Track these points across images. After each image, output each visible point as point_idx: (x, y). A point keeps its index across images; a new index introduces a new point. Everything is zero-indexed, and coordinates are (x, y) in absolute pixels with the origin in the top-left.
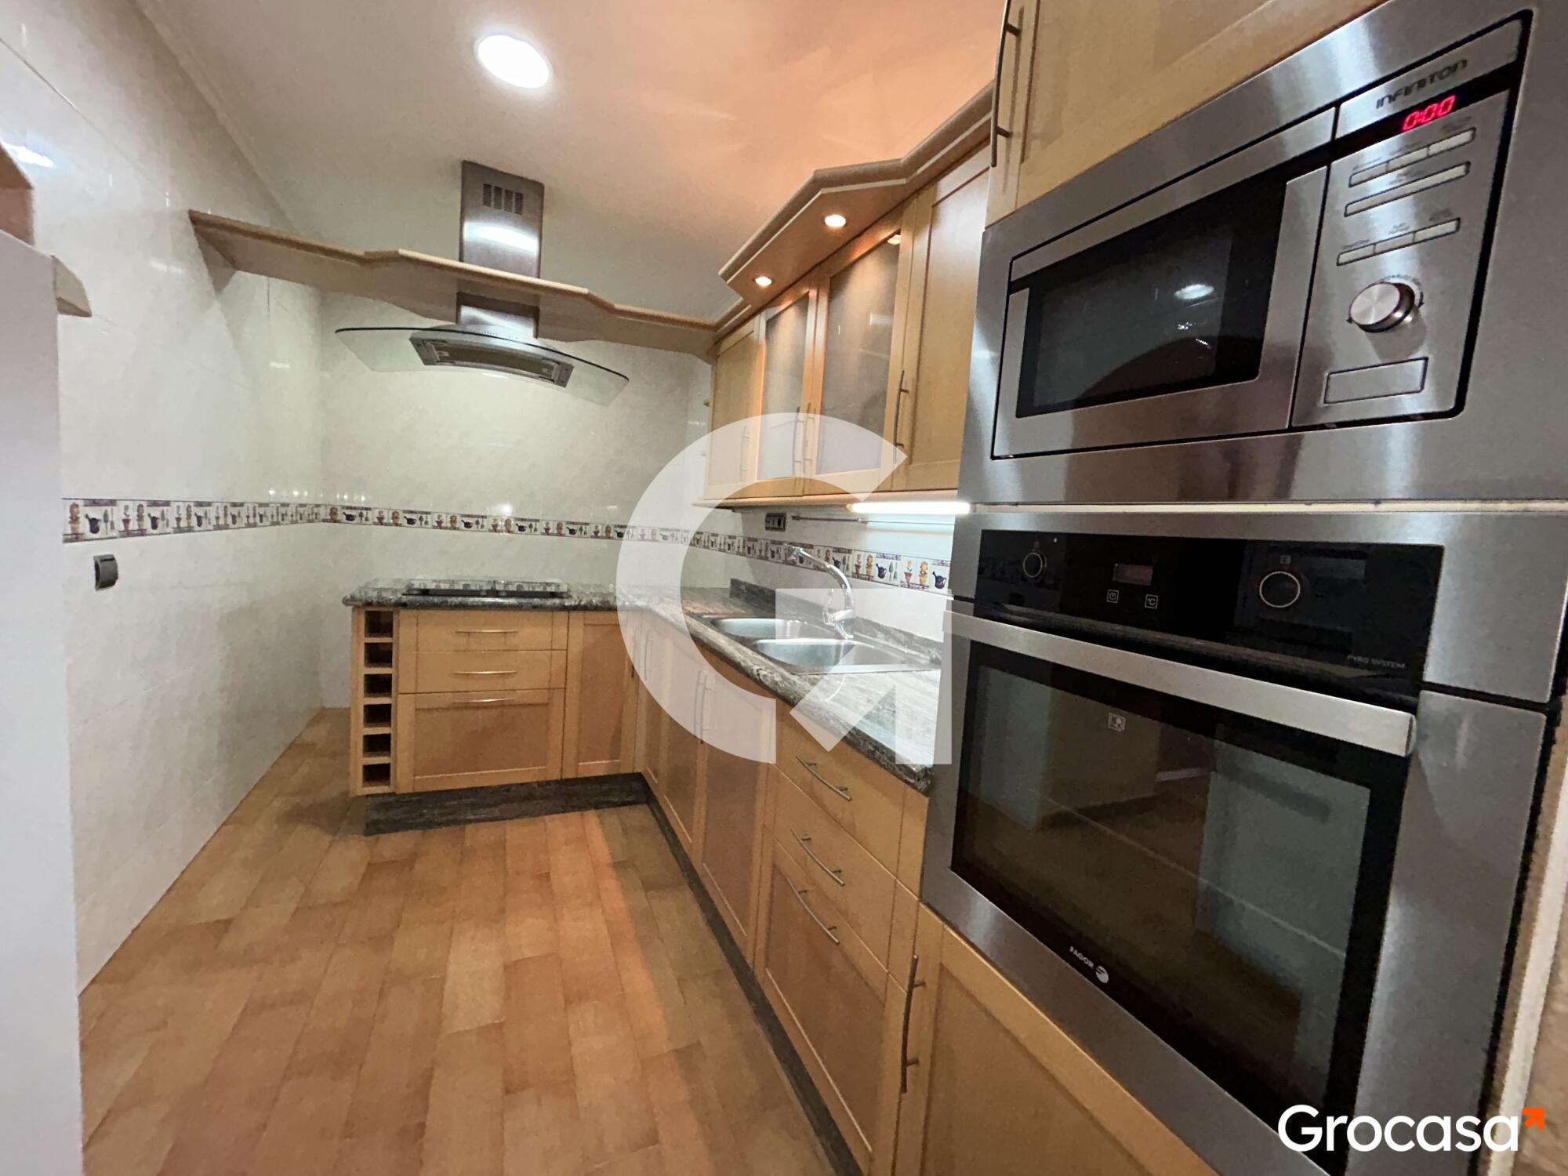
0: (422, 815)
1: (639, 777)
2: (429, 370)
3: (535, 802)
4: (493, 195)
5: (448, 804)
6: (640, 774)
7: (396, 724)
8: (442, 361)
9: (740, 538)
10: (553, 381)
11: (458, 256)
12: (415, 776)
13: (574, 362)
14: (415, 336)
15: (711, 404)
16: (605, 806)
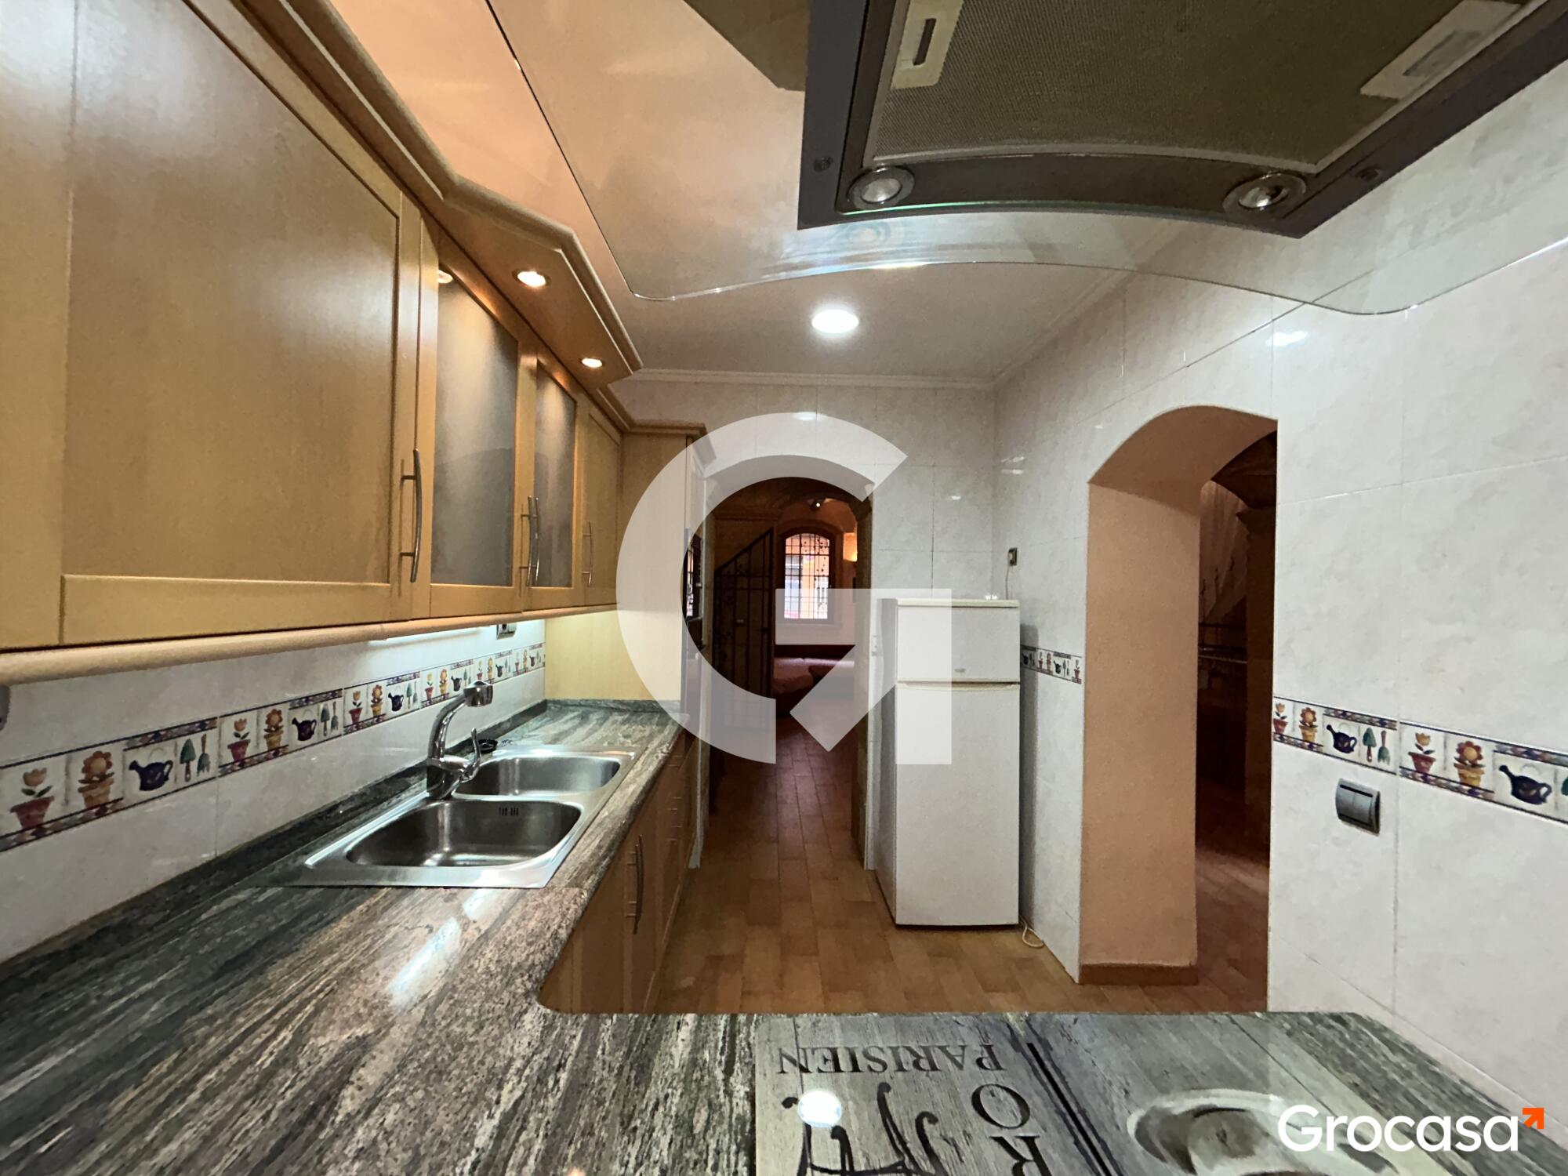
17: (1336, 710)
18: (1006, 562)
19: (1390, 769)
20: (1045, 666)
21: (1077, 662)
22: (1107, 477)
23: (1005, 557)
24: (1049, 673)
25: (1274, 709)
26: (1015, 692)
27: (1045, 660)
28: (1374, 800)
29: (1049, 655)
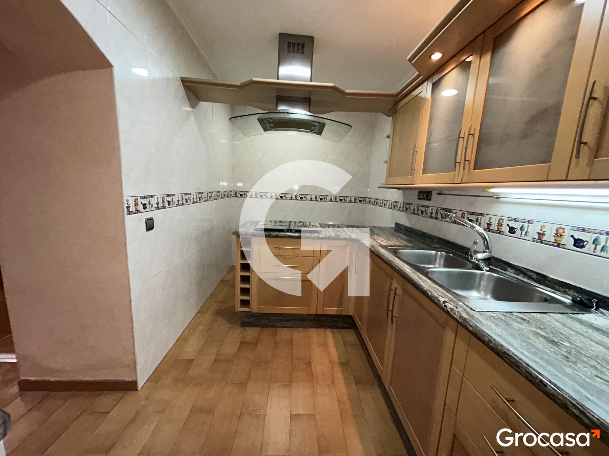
0: (261, 322)
1: (350, 317)
2: (266, 134)
3: (305, 322)
4: (291, 46)
5: (271, 318)
6: (351, 316)
7: (252, 284)
8: (271, 129)
9: (401, 203)
10: (316, 133)
11: (277, 78)
12: (259, 306)
13: (326, 121)
14: (259, 118)
15: (391, 137)
16: (335, 327)
17: (143, 196)
19: (153, 209)
25: (126, 202)
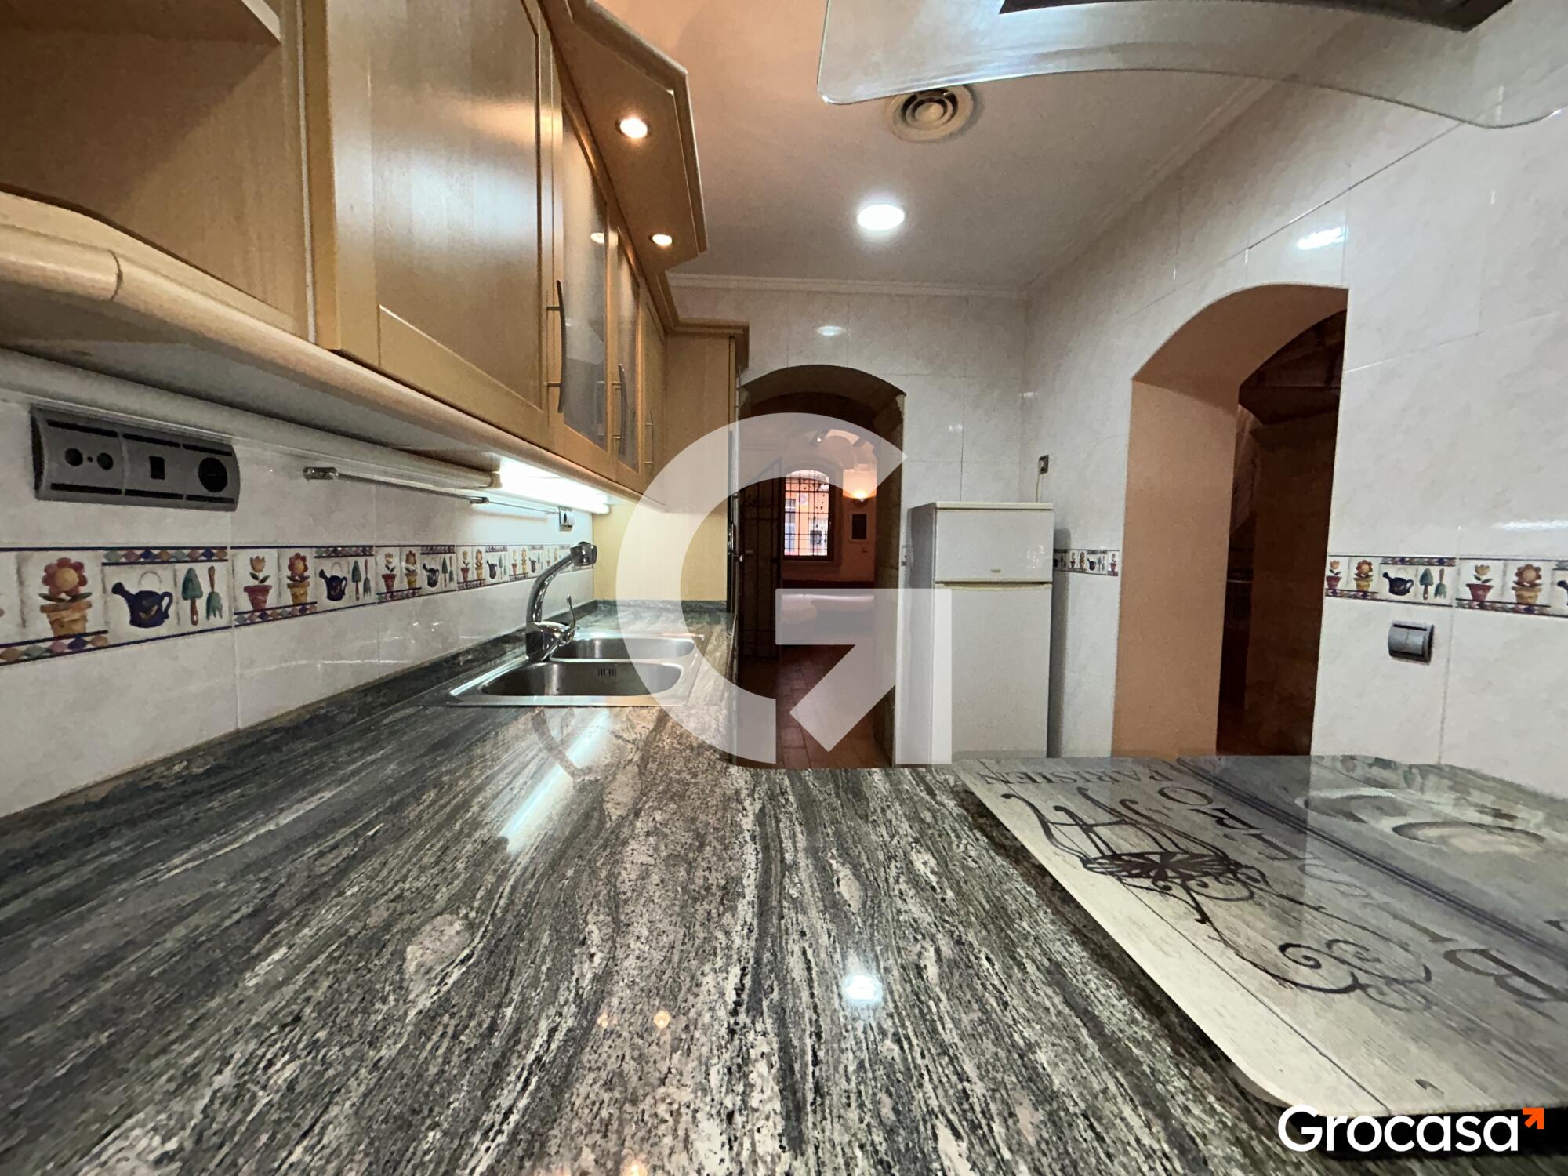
17: (1394, 558)
18: (1037, 470)
19: (1447, 603)
20: (1077, 566)
21: (1114, 556)
22: (1151, 374)
23: (1036, 466)
24: (1082, 571)
25: (1328, 567)
26: (1046, 592)
27: (1077, 559)
28: (1427, 633)
29: (1082, 554)
